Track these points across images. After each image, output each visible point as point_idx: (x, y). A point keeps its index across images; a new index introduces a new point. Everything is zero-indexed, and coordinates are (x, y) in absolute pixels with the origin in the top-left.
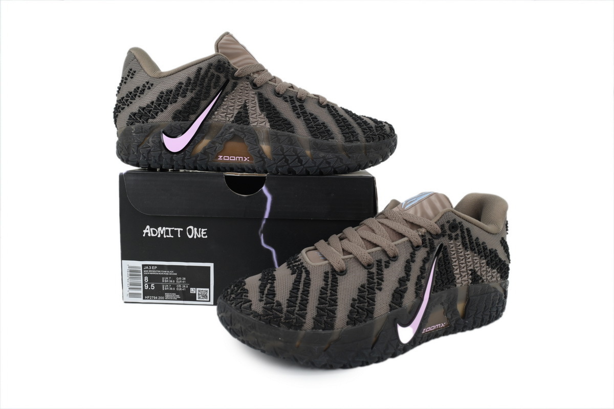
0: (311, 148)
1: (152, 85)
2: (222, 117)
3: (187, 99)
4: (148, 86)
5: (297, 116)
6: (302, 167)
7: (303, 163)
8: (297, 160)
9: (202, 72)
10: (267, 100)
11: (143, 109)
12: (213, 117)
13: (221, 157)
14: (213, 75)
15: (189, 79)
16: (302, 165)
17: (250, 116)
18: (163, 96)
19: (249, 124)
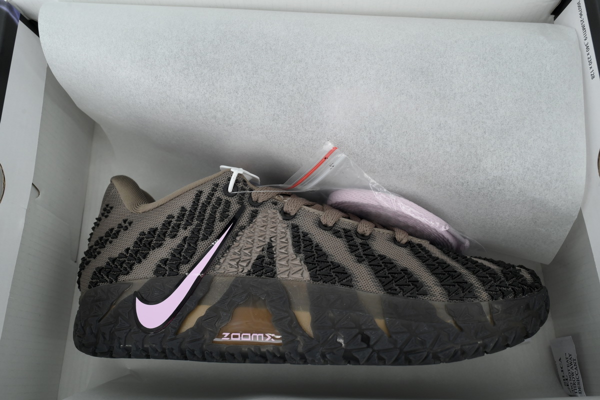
0: (385, 314)
1: (130, 223)
2: (232, 266)
3: (178, 241)
4: (126, 225)
5: (358, 260)
6: (370, 350)
7: (372, 343)
8: (360, 336)
9: (203, 198)
10: (305, 234)
11: (114, 260)
12: (218, 266)
13: (227, 334)
14: (219, 200)
15: (183, 209)
16: (369, 346)
17: (277, 262)
18: (143, 238)
19: (274, 274)
